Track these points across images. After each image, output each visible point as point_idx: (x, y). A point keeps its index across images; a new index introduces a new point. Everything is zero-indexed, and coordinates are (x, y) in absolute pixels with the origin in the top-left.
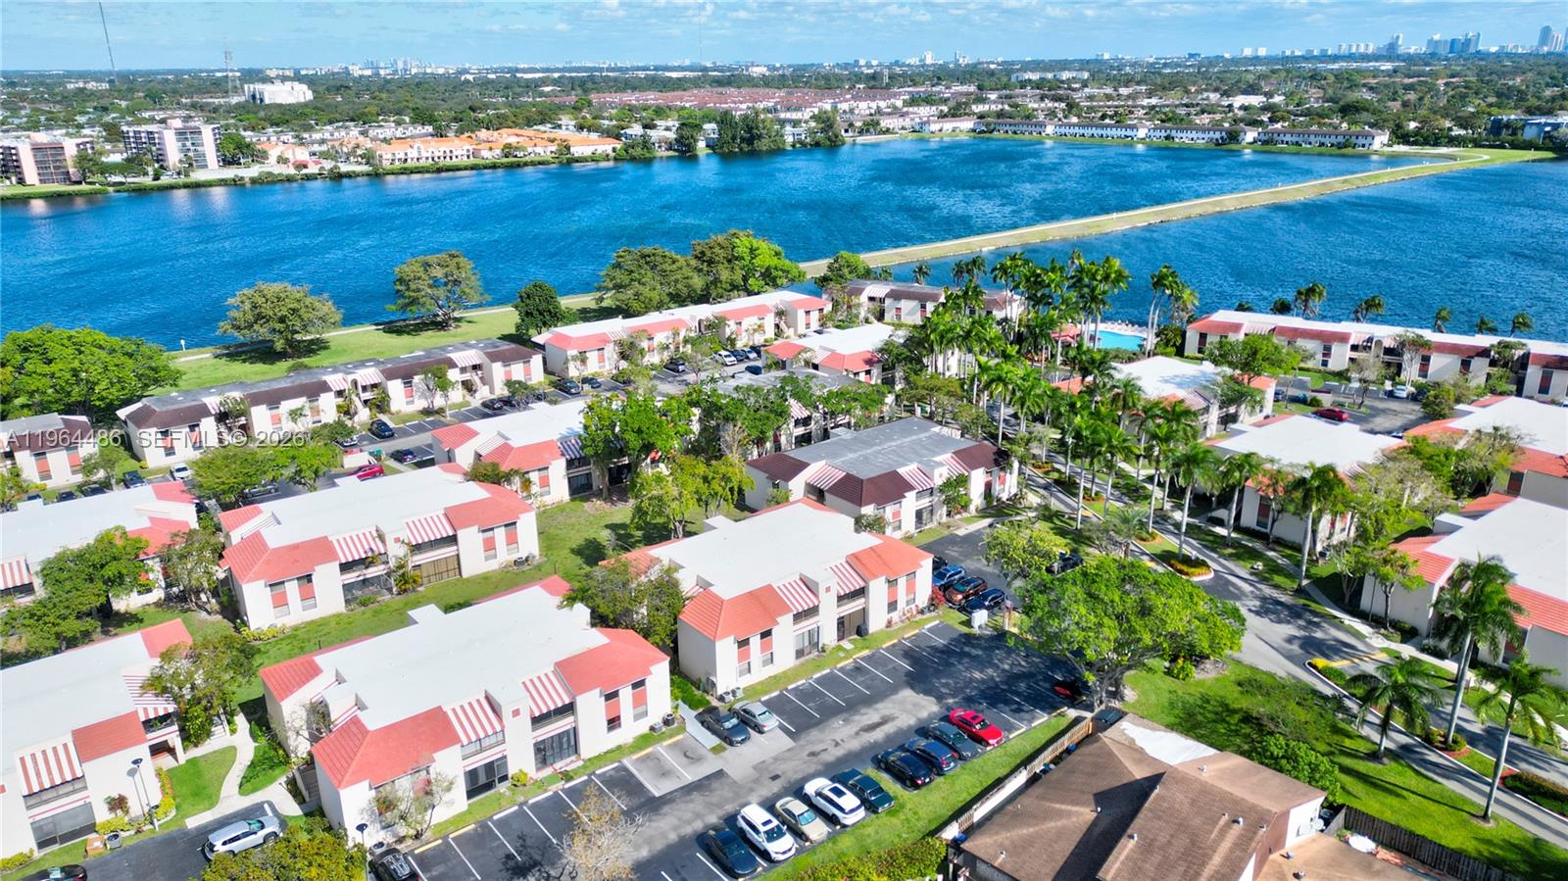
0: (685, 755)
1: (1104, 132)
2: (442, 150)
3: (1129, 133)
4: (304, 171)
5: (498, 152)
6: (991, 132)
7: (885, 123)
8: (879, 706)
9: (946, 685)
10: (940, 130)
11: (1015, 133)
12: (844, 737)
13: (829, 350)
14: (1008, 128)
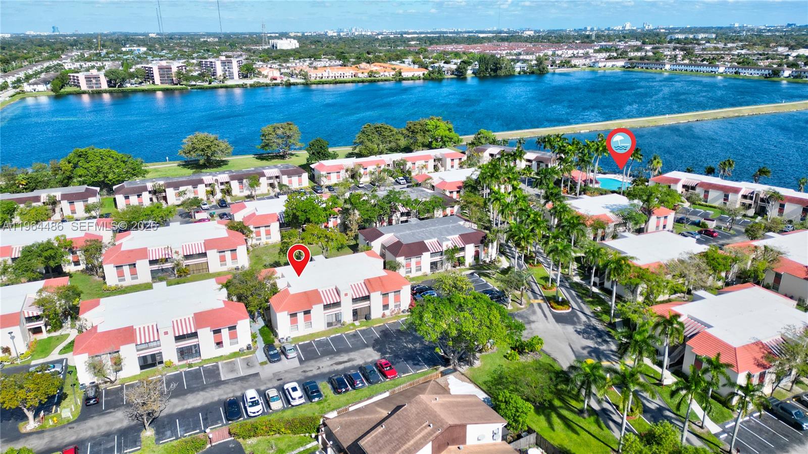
0: (247, 365)
1: (699, 69)
2: (340, 73)
3: (714, 69)
4: (274, 82)
5: (366, 74)
6: (633, 68)
7: (574, 62)
8: (352, 354)
9: (390, 348)
10: (604, 66)
11: (647, 68)
12: (326, 365)
13: (442, 179)
14: (643, 65)
